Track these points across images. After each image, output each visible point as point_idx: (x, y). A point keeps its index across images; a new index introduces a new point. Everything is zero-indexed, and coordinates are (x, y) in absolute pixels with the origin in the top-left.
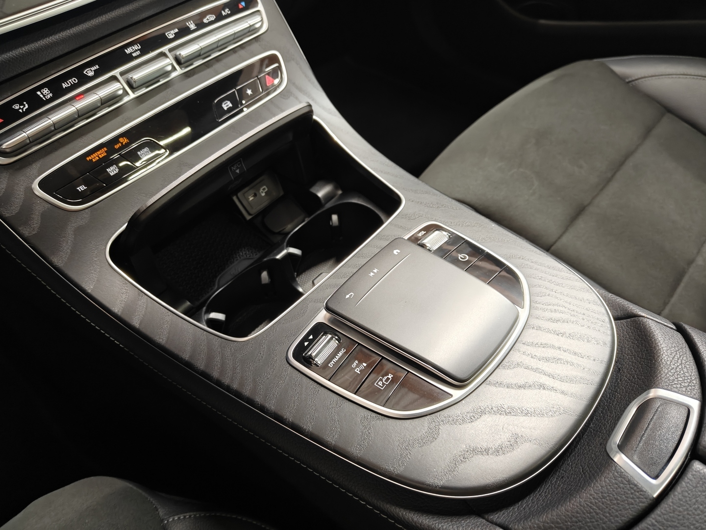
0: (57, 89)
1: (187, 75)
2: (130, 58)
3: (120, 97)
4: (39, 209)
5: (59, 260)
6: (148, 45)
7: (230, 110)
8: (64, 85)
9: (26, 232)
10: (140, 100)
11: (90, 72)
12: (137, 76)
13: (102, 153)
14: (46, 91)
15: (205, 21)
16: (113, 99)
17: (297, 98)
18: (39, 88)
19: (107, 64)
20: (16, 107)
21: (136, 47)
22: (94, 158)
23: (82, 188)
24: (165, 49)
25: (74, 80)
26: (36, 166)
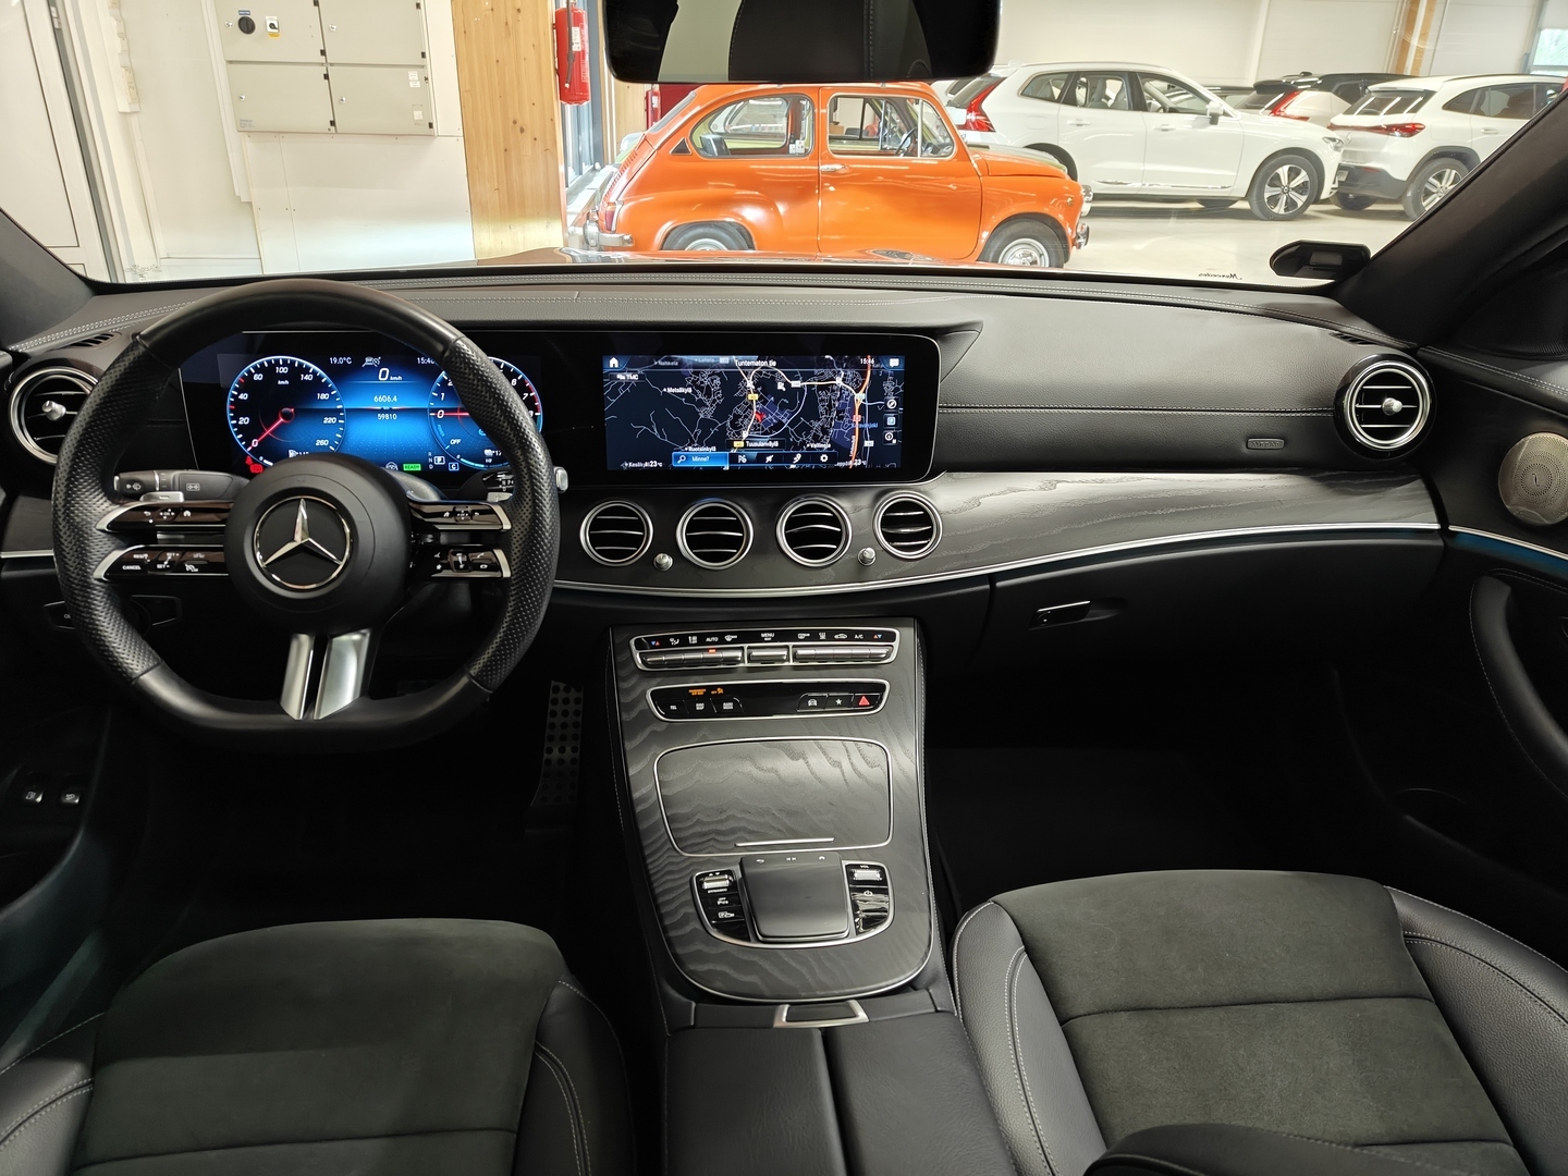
0: (701, 640)
1: (795, 668)
2: (762, 640)
3: (739, 662)
4: (641, 707)
5: (629, 746)
6: (779, 637)
7: (813, 707)
8: (708, 640)
9: (624, 716)
10: (750, 670)
11: (728, 638)
12: (755, 653)
13: (701, 692)
14: (695, 638)
15: (836, 637)
16: (733, 660)
17: (881, 726)
18: (692, 635)
19: (744, 638)
20: (672, 640)
21: (770, 635)
22: (694, 692)
23: (673, 707)
24: (791, 644)
25: (716, 639)
26: (659, 680)
